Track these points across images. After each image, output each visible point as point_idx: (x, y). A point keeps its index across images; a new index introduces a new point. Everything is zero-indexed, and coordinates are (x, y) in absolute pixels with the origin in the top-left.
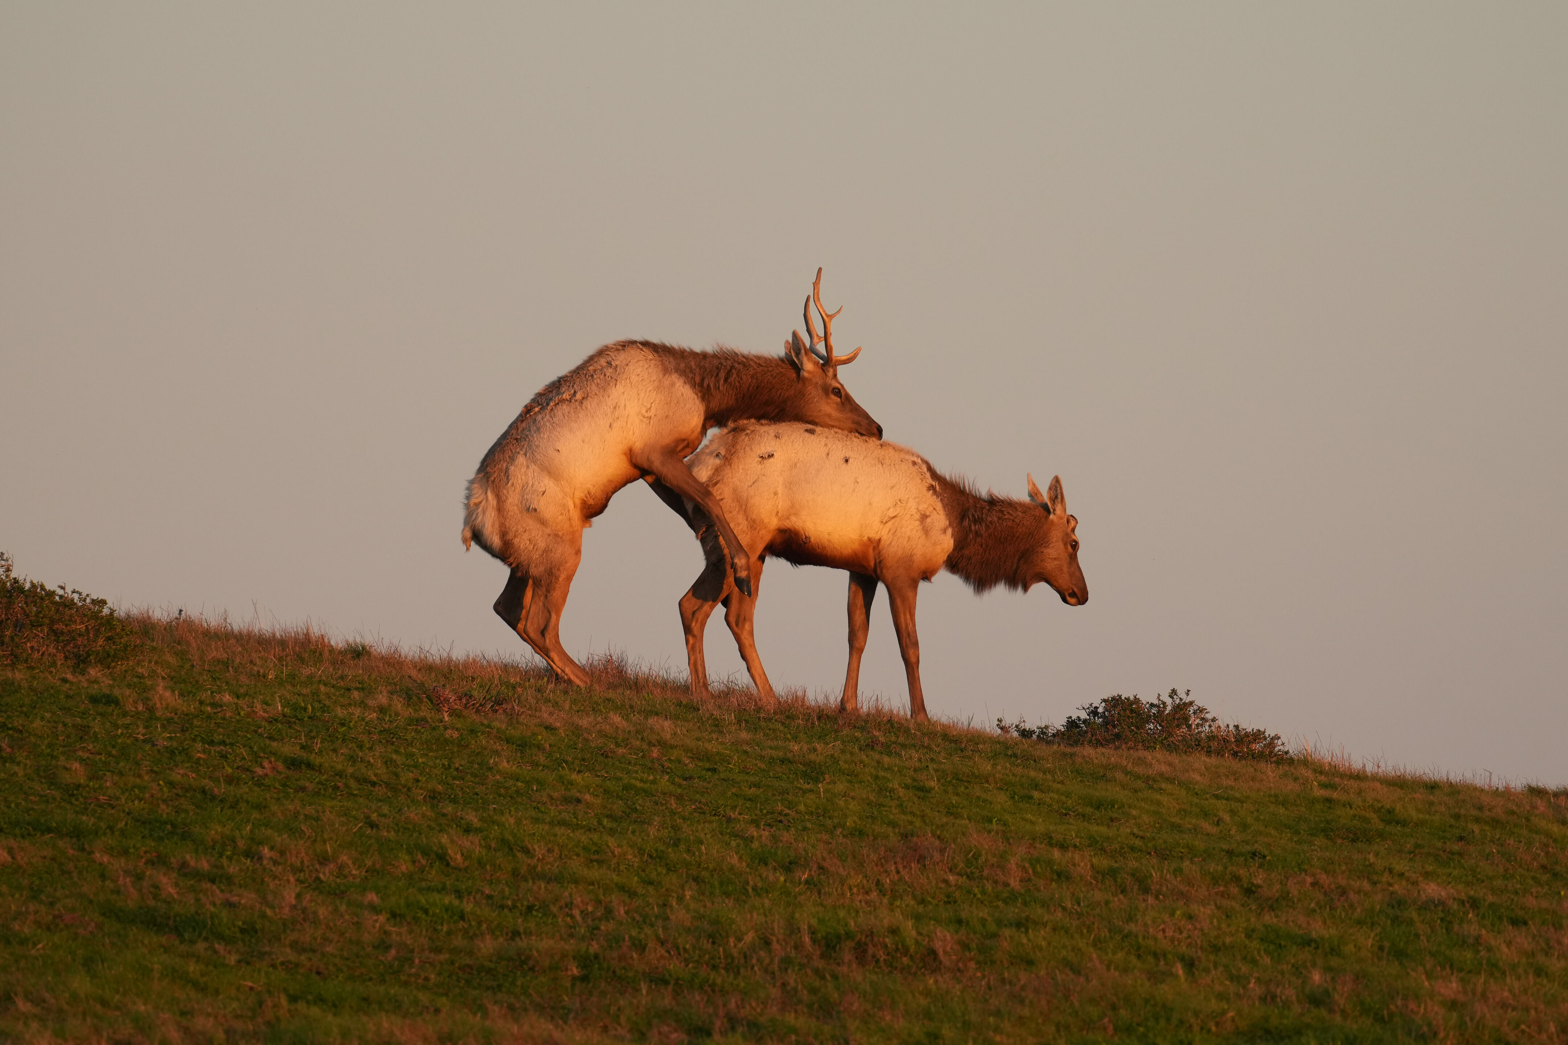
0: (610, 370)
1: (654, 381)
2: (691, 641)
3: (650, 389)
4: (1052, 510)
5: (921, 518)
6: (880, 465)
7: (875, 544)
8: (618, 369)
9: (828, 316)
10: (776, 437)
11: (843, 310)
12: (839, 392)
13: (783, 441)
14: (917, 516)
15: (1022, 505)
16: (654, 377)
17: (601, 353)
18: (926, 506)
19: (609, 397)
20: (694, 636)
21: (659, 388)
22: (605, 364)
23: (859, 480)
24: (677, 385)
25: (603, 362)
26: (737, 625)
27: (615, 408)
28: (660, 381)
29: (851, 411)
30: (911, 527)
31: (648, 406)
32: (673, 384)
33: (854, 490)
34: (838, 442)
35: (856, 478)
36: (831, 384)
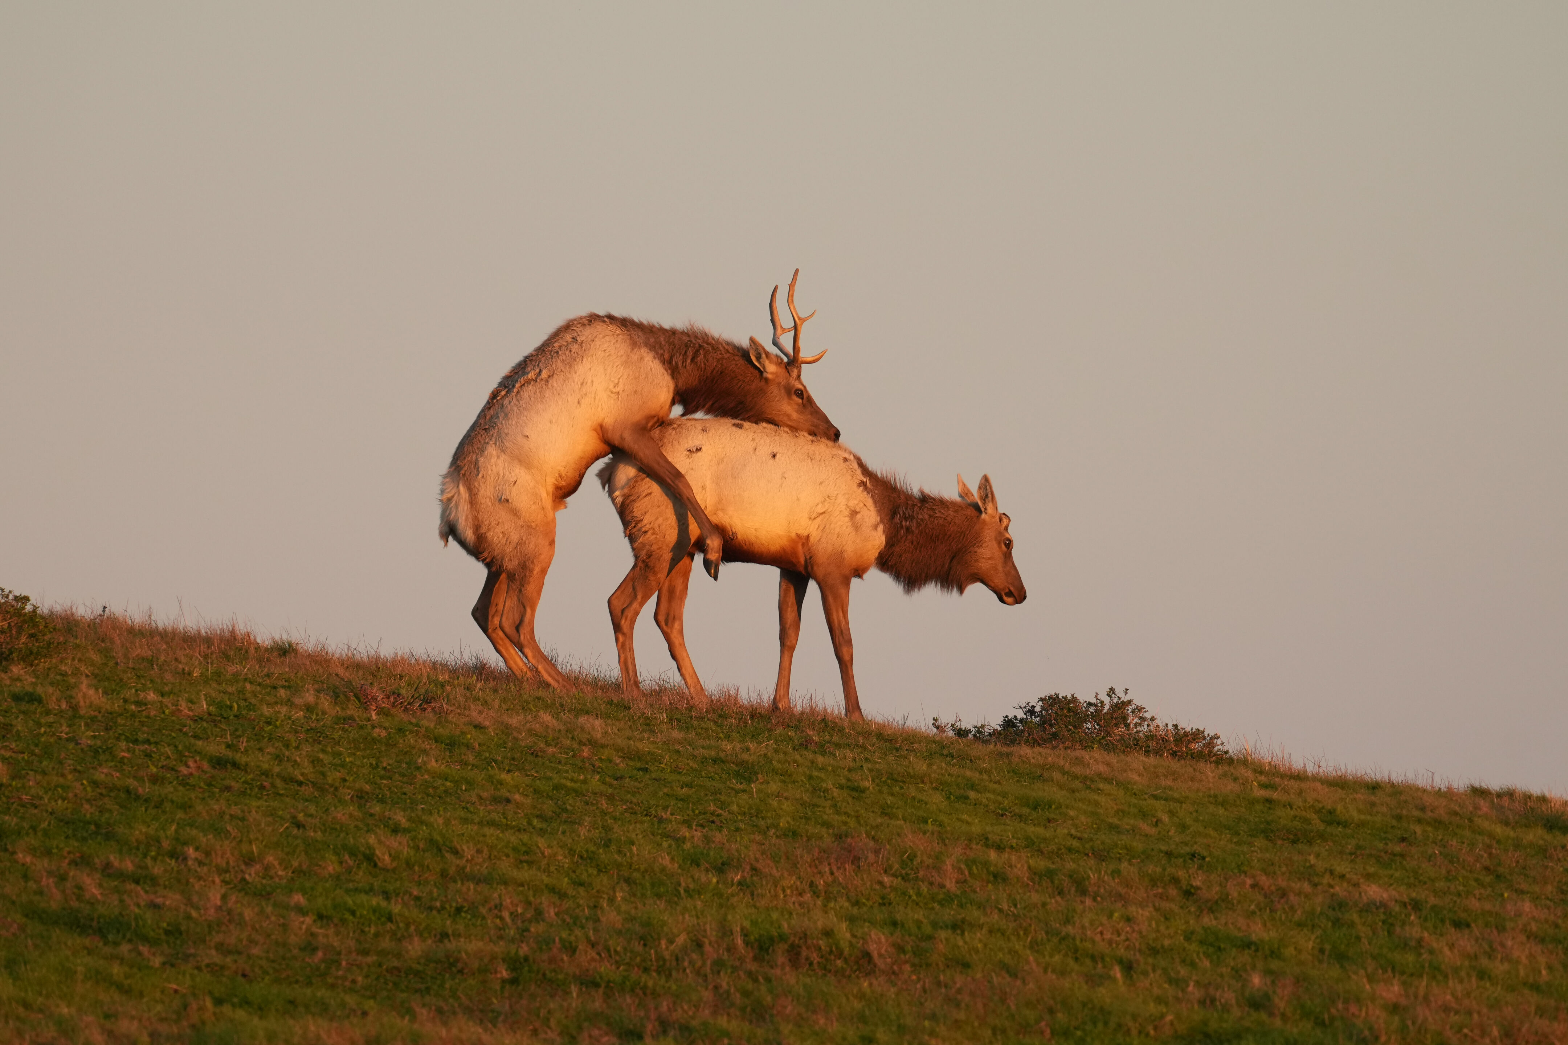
0: (576, 346)
1: (622, 356)
2: (621, 638)
3: (617, 364)
4: (983, 509)
5: (851, 514)
6: (809, 461)
7: (804, 541)
8: (584, 345)
9: (800, 319)
10: (705, 428)
11: (816, 313)
12: (801, 393)
14: (847, 513)
15: (952, 504)
16: (622, 352)
17: (567, 327)
18: (856, 502)
19: (576, 373)
20: (624, 634)
21: (626, 363)
22: (570, 340)
23: (786, 475)
24: (646, 359)
25: (568, 337)
26: (666, 624)
27: (582, 384)
28: (628, 356)
29: (811, 414)
30: (841, 523)
31: (616, 381)
32: (641, 359)
33: (781, 486)
34: (765, 437)
35: (783, 474)
36: (794, 385)
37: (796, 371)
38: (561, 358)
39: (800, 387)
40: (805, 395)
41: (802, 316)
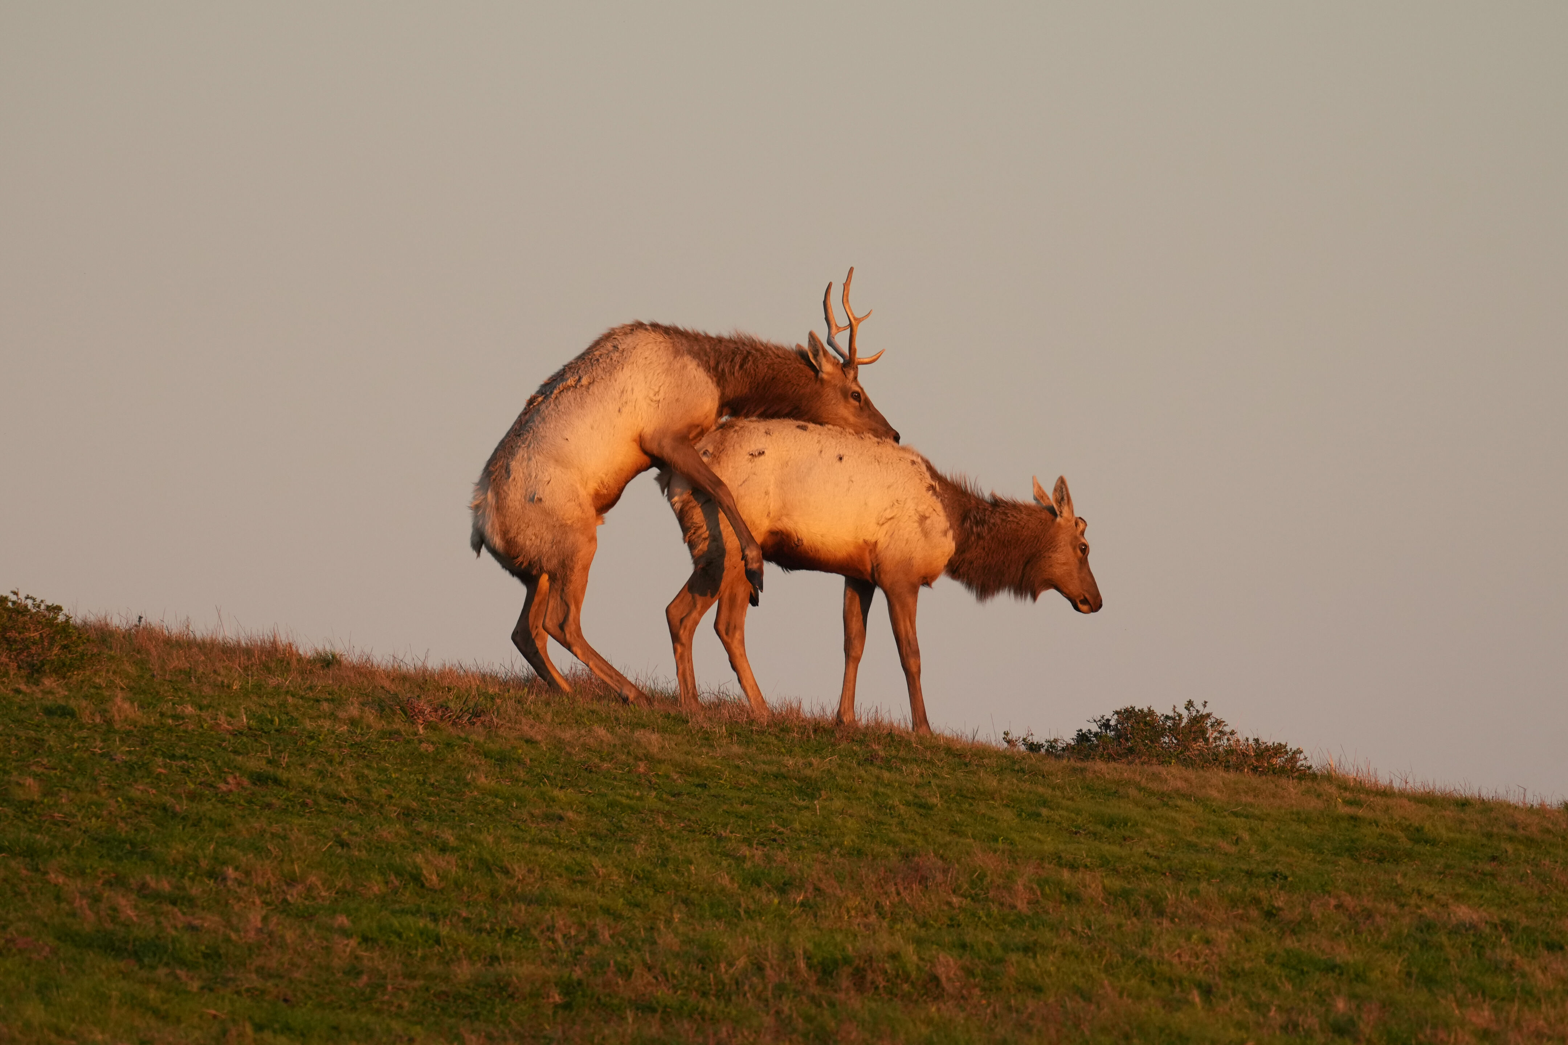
0: (617, 354)
1: (664, 363)
2: (680, 649)
3: (658, 372)
4: (1058, 513)
5: (920, 519)
6: (877, 463)
7: (871, 547)
8: (625, 353)
9: (855, 318)
10: (766, 433)
11: (872, 314)
12: (858, 396)
13: (774, 438)
14: (916, 518)
15: (1026, 507)
16: (664, 360)
17: (609, 336)
18: (925, 507)
19: (616, 380)
20: (682, 644)
21: (668, 371)
22: (612, 348)
23: (853, 479)
24: (689, 367)
25: (609, 345)
26: (727, 634)
27: (622, 392)
28: (670, 364)
29: (869, 417)
30: (909, 529)
31: (657, 390)
32: (684, 367)
33: (848, 489)
34: (831, 439)
35: (850, 477)
36: (850, 388)
37: (852, 372)
38: (601, 366)
39: (857, 389)
40: (862, 398)
41: (858, 316)
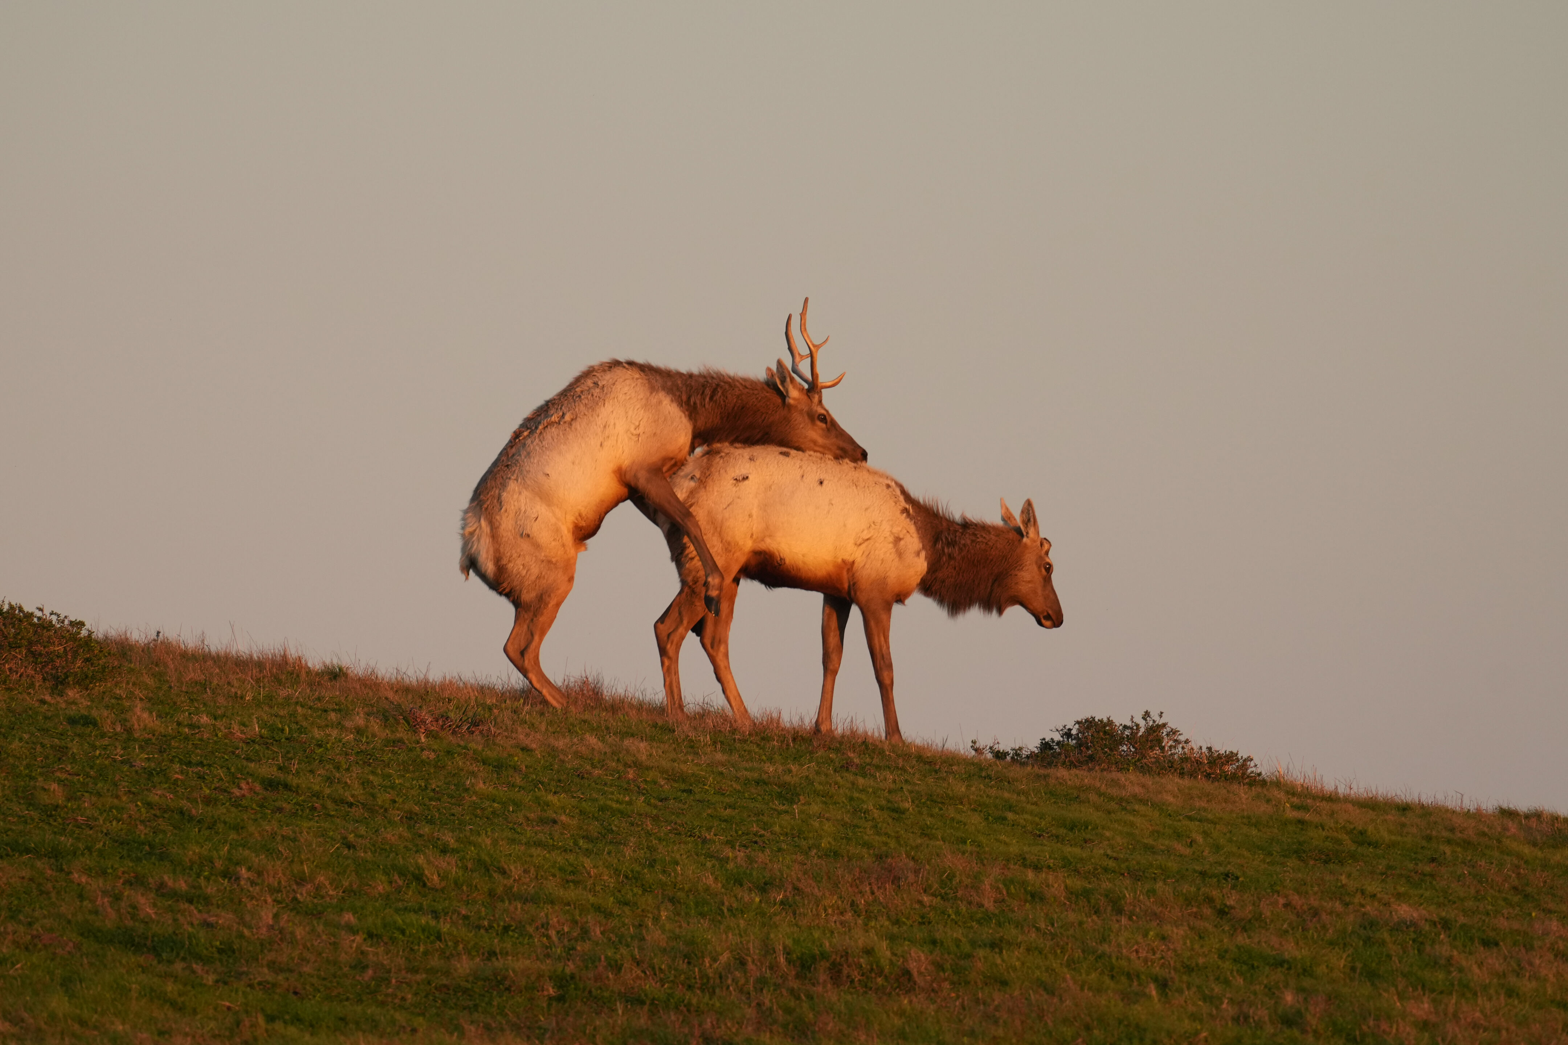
0: (598, 390)
1: (642, 399)
2: (667, 663)
3: (637, 407)
4: (1025, 534)
5: (895, 541)
6: (854, 487)
7: (849, 566)
8: (605, 389)
9: (814, 346)
10: (750, 459)
11: (828, 341)
12: (824, 418)
13: (758, 463)
14: (891, 539)
15: (995, 528)
16: (641, 396)
17: (589, 373)
18: (900, 529)
19: (598, 416)
20: (669, 658)
21: (646, 406)
22: (592, 385)
23: (833, 502)
24: (664, 403)
25: (589, 382)
26: (712, 647)
27: (605, 427)
28: (647, 399)
29: (837, 437)
30: (884, 549)
31: (637, 424)
32: (660, 402)
33: (829, 512)
34: (812, 464)
35: (830, 500)
36: (816, 411)
37: (817, 397)
38: (583, 402)
39: (823, 412)
40: (828, 420)
41: (817, 343)
